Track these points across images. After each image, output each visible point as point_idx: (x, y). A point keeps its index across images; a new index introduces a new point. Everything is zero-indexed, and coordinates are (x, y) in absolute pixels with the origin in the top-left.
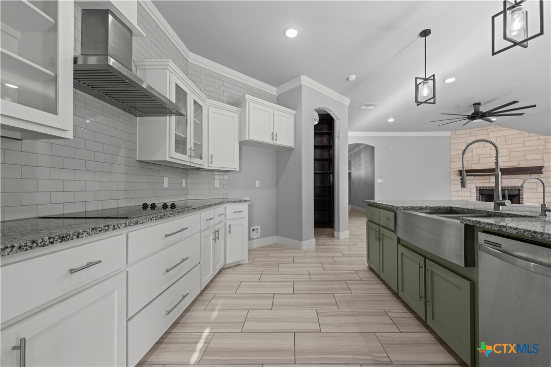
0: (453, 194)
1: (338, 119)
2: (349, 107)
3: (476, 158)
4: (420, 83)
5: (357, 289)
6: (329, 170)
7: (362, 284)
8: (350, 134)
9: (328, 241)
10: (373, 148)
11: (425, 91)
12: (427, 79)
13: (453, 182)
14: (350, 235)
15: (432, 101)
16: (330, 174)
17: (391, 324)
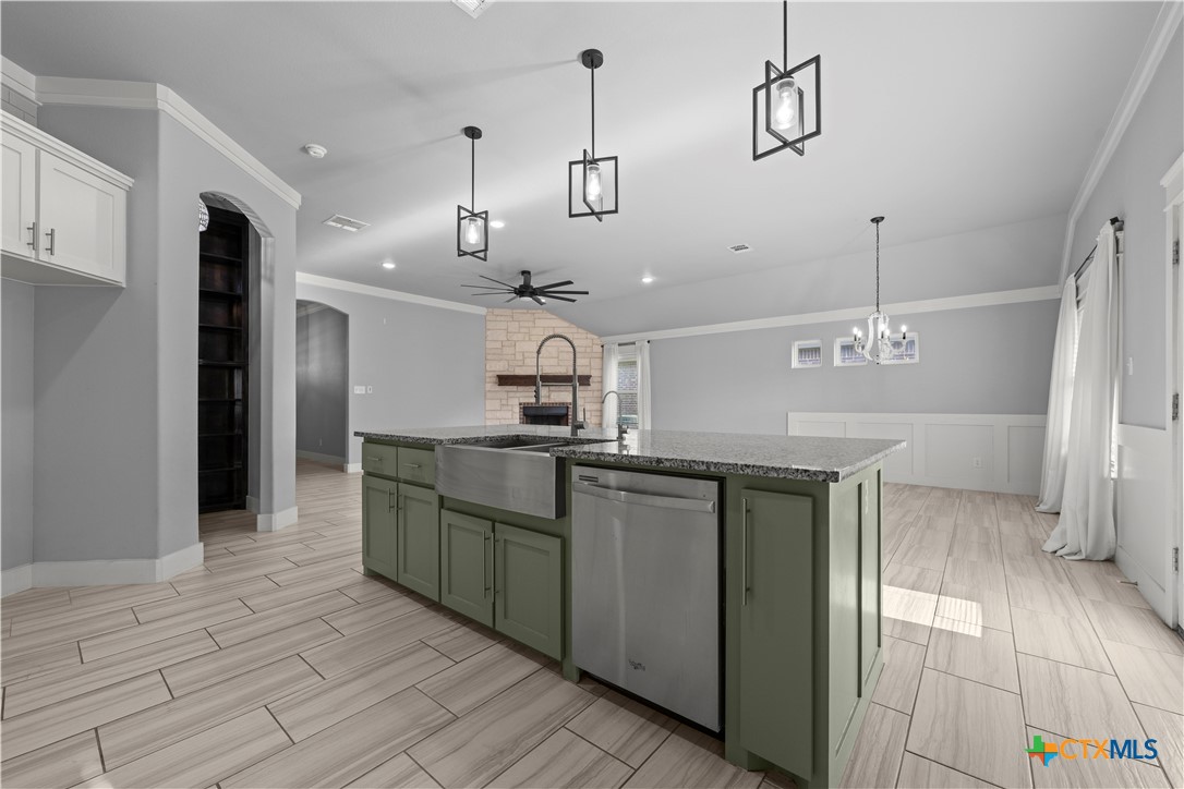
0: (489, 415)
1: (270, 235)
2: (297, 212)
3: (519, 357)
4: (465, 218)
5: (352, 624)
6: (231, 359)
7: (361, 610)
8: (301, 277)
9: (239, 542)
10: (344, 318)
11: (473, 236)
12: (475, 215)
13: (489, 395)
14: (299, 516)
15: (481, 255)
16: (231, 369)
17: (437, 658)
